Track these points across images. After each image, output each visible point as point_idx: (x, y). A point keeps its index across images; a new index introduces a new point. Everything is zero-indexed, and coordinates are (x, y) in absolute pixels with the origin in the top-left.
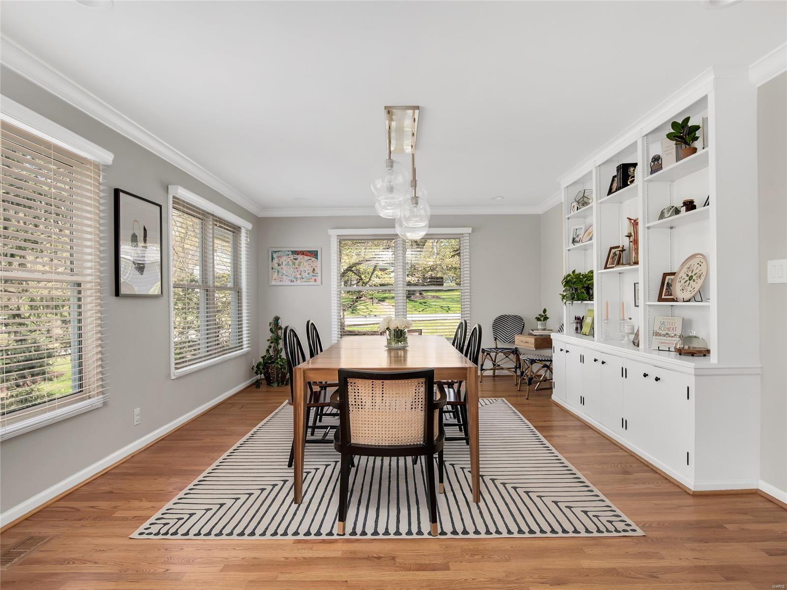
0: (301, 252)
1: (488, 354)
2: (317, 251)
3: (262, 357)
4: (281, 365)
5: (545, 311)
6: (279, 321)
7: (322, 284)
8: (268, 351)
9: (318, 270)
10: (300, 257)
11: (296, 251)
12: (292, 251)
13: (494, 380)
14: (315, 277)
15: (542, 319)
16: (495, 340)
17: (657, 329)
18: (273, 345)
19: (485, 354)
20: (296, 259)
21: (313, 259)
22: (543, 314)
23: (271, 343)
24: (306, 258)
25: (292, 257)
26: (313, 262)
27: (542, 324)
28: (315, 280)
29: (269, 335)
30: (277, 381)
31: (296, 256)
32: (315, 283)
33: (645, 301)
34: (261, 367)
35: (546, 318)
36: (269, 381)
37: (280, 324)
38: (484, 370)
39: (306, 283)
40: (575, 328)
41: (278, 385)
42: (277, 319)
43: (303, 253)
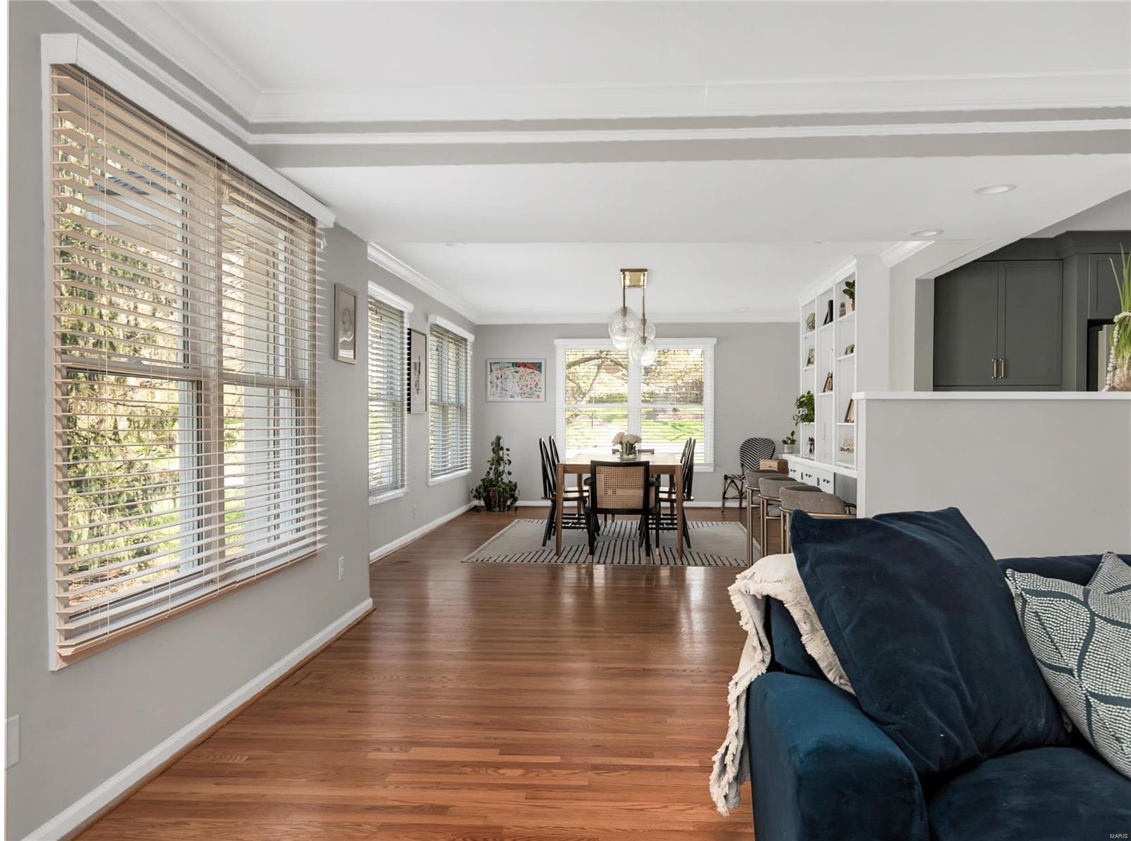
0: (523, 363)
1: (732, 481)
2: (541, 363)
3: (482, 480)
4: (503, 489)
5: (793, 433)
6: (501, 441)
7: (545, 400)
8: (489, 473)
9: (542, 384)
10: (521, 369)
11: (517, 363)
12: (513, 363)
13: (741, 511)
14: (538, 393)
15: (789, 442)
16: (742, 466)
17: (842, 446)
18: (493, 467)
19: (729, 481)
20: (517, 372)
21: (536, 372)
22: (791, 437)
23: (492, 464)
24: (529, 371)
25: (512, 369)
26: (535, 375)
27: (788, 448)
28: (538, 397)
29: (491, 455)
30: (499, 506)
31: (517, 369)
32: (537, 399)
33: (836, 422)
34: (482, 490)
35: (793, 442)
36: (489, 507)
37: (501, 445)
38: (727, 498)
39: (528, 399)
40: (808, 450)
41: (500, 511)
42: (499, 439)
43: (525, 365)
